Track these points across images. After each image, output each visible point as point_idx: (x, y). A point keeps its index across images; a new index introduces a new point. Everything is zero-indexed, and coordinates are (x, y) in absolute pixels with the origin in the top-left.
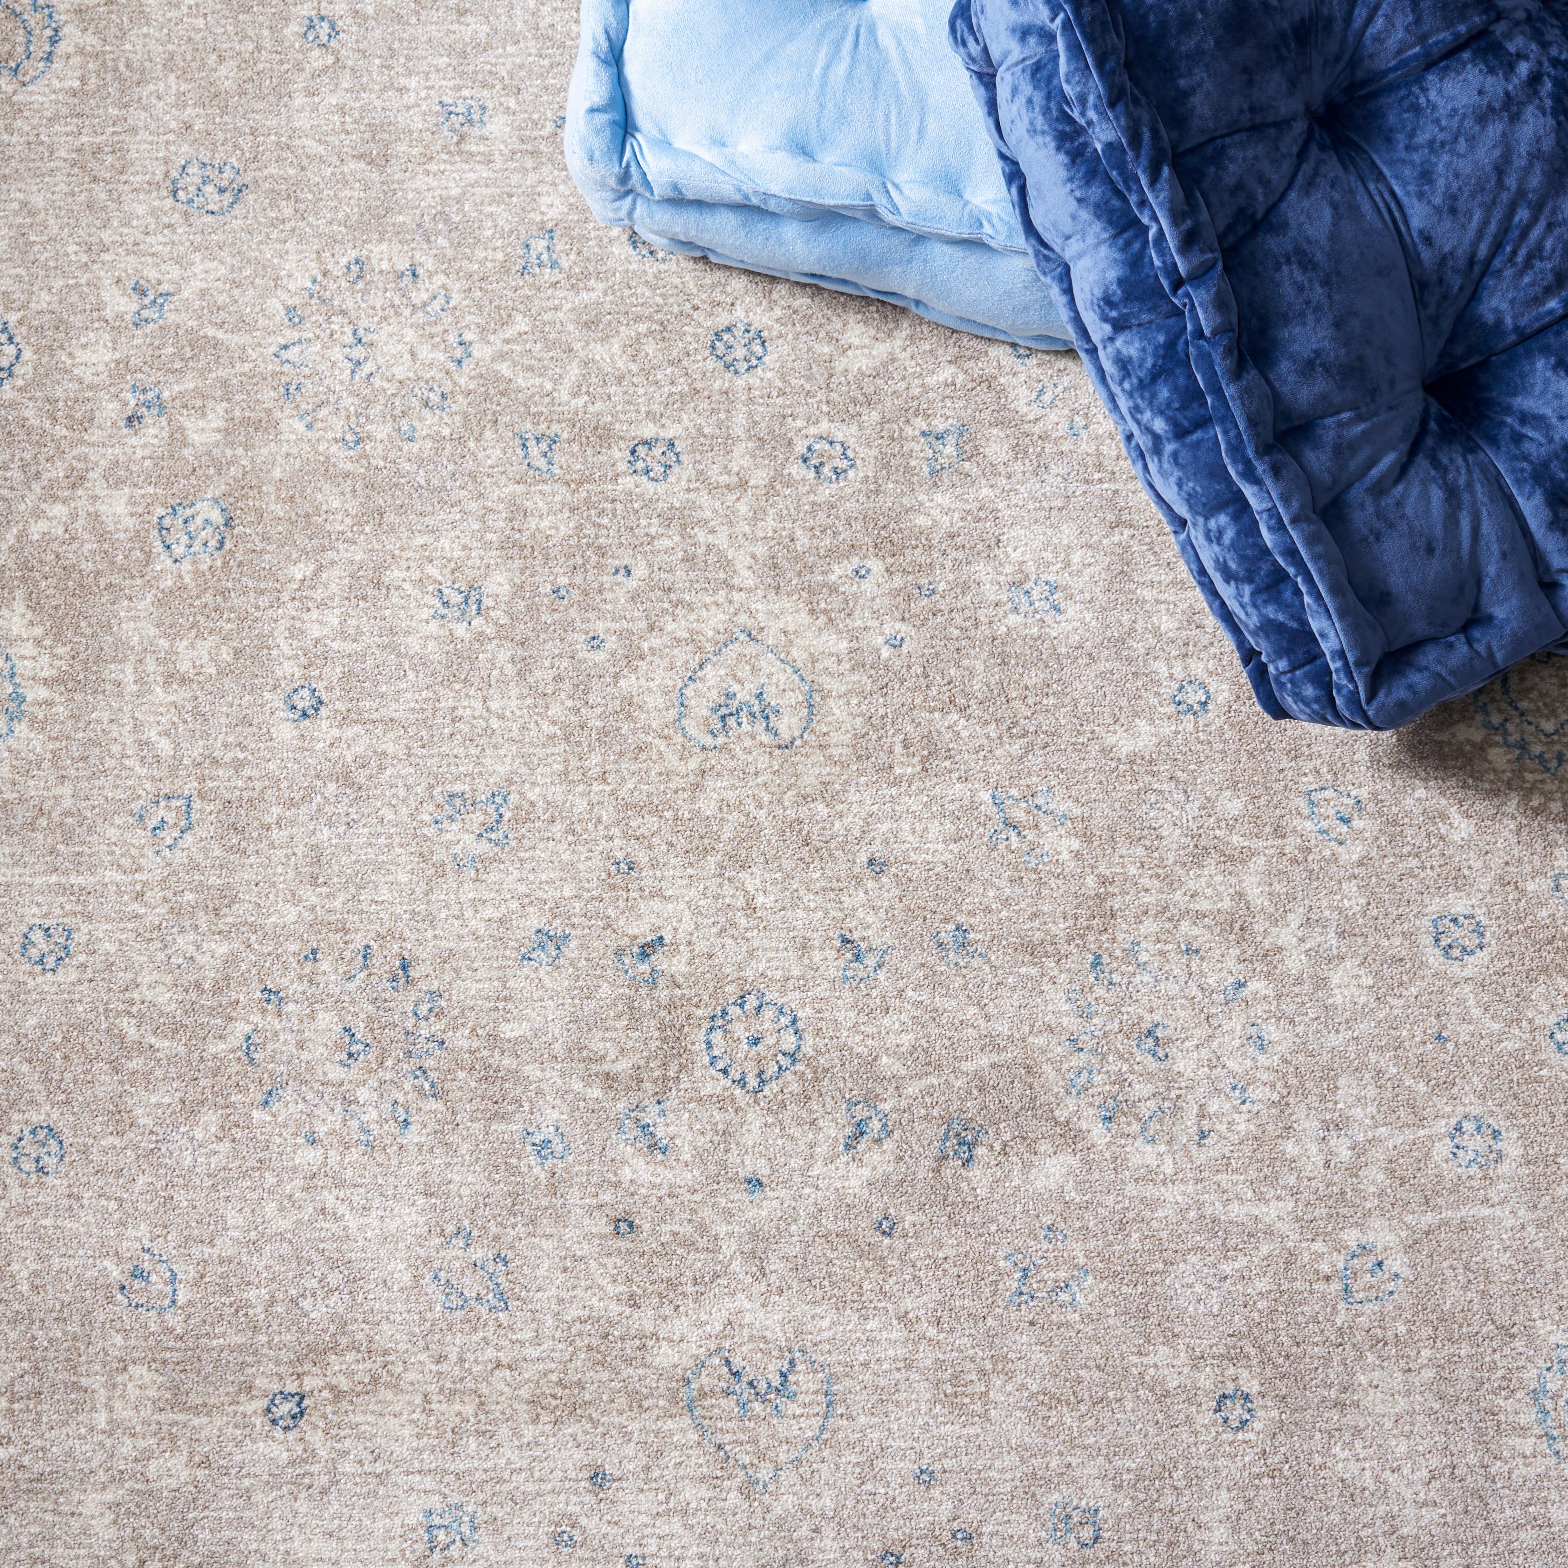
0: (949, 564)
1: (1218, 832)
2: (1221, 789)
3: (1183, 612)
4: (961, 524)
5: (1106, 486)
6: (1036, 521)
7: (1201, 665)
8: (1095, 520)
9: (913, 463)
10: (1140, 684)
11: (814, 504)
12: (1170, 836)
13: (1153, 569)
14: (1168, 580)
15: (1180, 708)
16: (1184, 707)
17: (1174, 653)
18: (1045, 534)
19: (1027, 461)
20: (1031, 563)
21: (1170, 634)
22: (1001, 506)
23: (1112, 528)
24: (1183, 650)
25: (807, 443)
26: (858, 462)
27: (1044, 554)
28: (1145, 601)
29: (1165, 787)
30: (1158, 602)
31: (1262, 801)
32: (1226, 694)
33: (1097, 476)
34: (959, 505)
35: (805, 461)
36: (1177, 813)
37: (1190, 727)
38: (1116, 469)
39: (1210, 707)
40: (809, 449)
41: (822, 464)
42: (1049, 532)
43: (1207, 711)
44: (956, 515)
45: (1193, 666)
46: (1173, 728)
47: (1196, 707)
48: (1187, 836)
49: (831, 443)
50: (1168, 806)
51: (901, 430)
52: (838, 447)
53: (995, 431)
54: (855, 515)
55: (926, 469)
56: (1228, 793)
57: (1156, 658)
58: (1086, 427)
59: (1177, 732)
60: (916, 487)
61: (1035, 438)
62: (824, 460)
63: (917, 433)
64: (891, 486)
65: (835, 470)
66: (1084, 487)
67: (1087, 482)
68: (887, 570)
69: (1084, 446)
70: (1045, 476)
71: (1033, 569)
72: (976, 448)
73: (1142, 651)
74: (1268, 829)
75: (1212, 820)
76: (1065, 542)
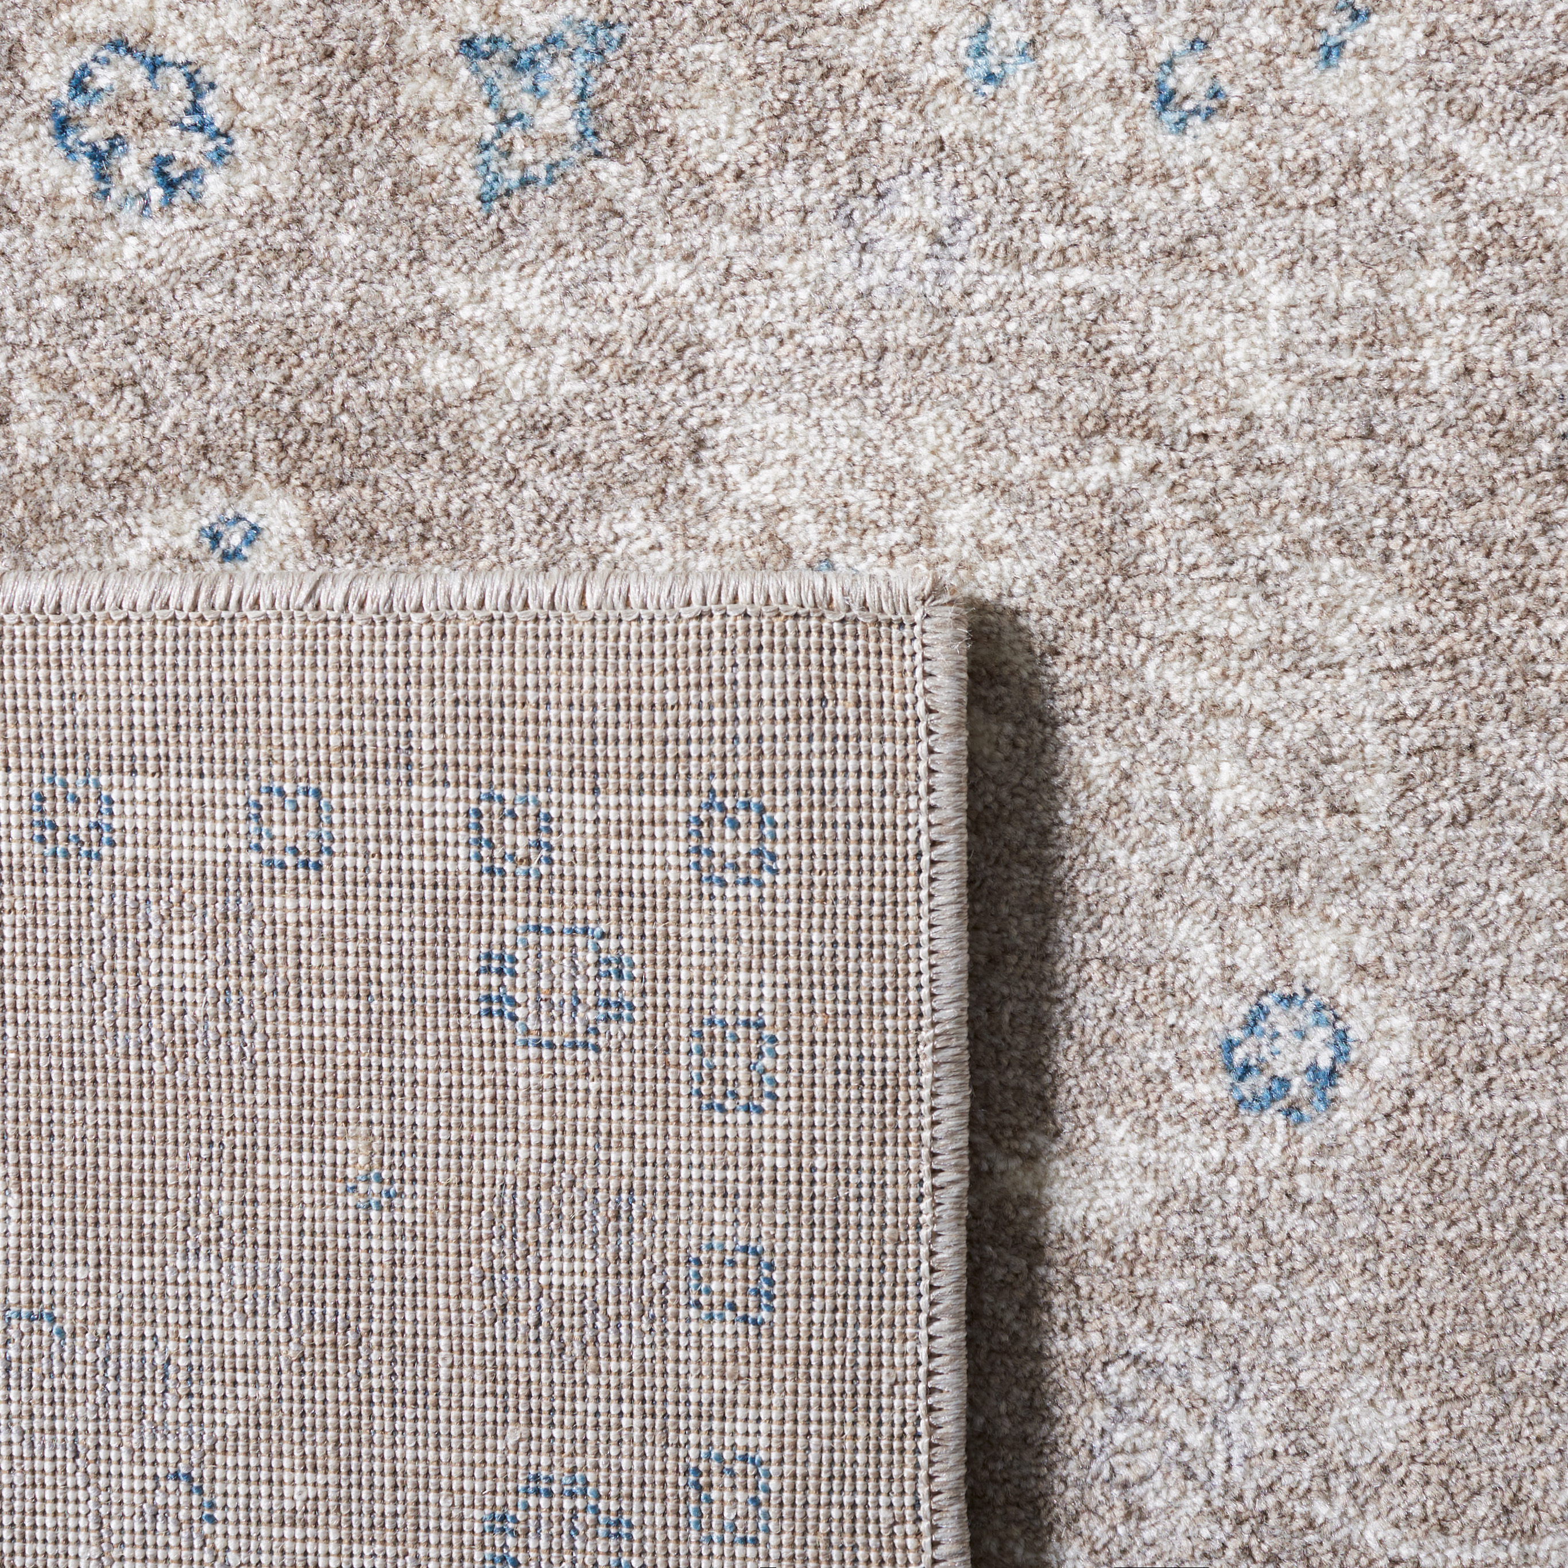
0: (522, 519)
1: (1321, 1509)
2: (1346, 1367)
3: (1294, 753)
4: (573, 386)
5: (1077, 277)
6: (829, 393)
7: (1328, 941)
8: (1029, 403)
9: (429, 157)
10: (1122, 995)
11: (81, 293)
12: (1170, 1509)
13: (1207, 593)
14: (1252, 638)
15: (1245, 1089)
16: (1259, 1082)
17: (1244, 895)
18: (857, 434)
19: (816, 170)
20: (803, 515)
21: (1241, 829)
22: (716, 328)
23: (1084, 436)
24: (1278, 887)
25: (71, 62)
26: (242, 143)
27: (850, 493)
28: (1170, 708)
29: (1170, 1349)
30: (1213, 709)
31: (1475, 1415)
32: (1401, 1049)
33: (1051, 238)
34: (576, 320)
35: (63, 127)
36: (1195, 1439)
37: (1271, 1154)
38: (1120, 216)
39: (1345, 1088)
40: (79, 84)
41: (115, 141)
42: (874, 429)
43: (1331, 1104)
44: (561, 355)
45: (1304, 944)
46: (1216, 1154)
47: (1298, 1086)
48: (1217, 1515)
49: (155, 65)
50: (1174, 1415)
51: (395, 30)
52: (177, 84)
53: (715, 50)
54: (221, 339)
55: (470, 184)
56: (1368, 1383)
57: (1185, 907)
58: (1032, 47)
59: (1225, 1169)
60: (433, 247)
61: (852, 83)
62: (127, 126)
63: (446, 43)
64: (346, 237)
65: (160, 166)
66: (1004, 278)
67: (1012, 256)
68: (316, 536)
69: (1018, 116)
70: (875, 229)
71: (813, 533)
72: (643, 106)
73: (1143, 881)
74: (1481, 1507)
75: (1307, 1468)
76: (925, 467)
